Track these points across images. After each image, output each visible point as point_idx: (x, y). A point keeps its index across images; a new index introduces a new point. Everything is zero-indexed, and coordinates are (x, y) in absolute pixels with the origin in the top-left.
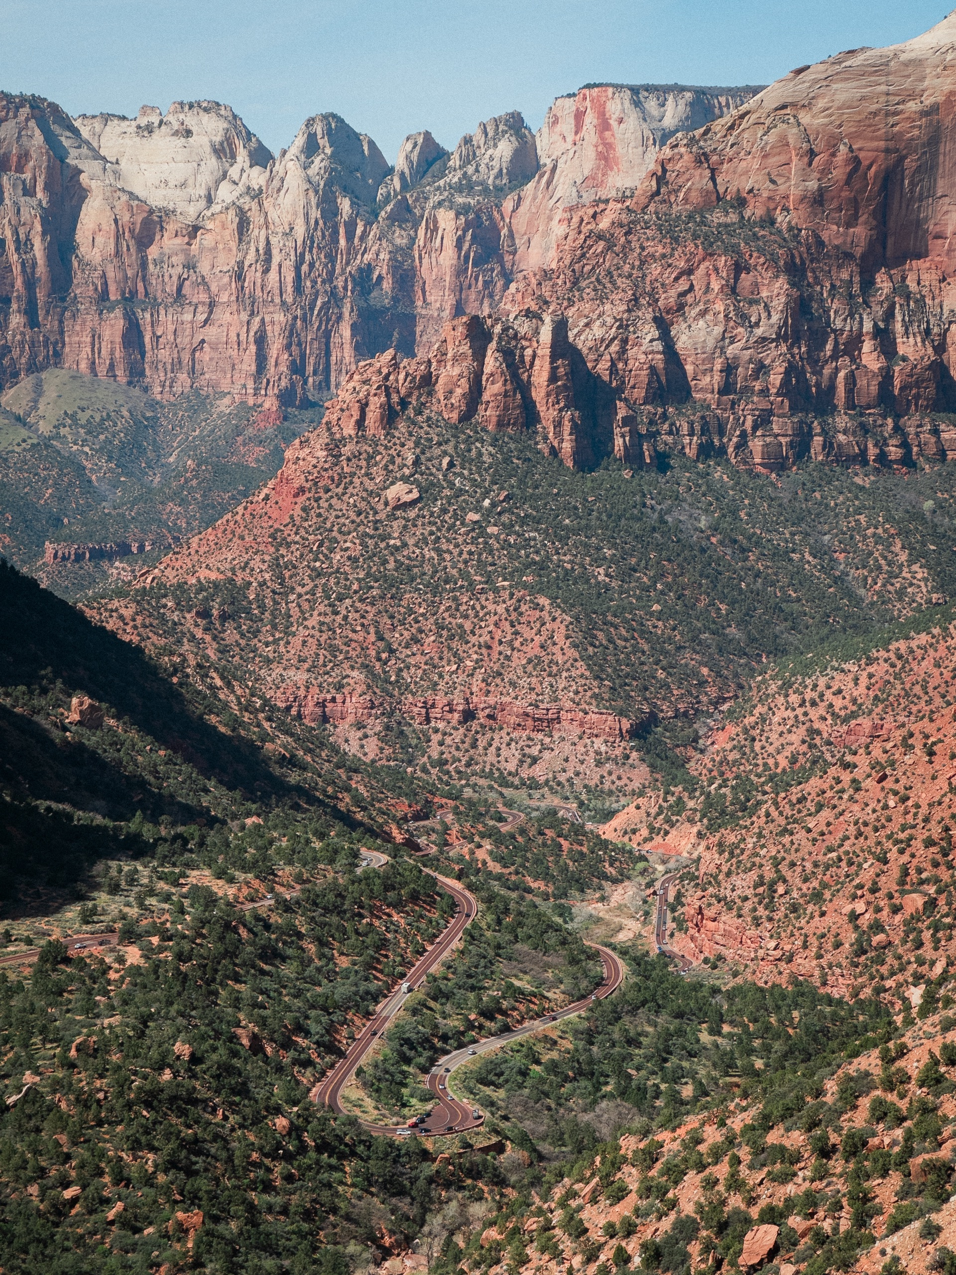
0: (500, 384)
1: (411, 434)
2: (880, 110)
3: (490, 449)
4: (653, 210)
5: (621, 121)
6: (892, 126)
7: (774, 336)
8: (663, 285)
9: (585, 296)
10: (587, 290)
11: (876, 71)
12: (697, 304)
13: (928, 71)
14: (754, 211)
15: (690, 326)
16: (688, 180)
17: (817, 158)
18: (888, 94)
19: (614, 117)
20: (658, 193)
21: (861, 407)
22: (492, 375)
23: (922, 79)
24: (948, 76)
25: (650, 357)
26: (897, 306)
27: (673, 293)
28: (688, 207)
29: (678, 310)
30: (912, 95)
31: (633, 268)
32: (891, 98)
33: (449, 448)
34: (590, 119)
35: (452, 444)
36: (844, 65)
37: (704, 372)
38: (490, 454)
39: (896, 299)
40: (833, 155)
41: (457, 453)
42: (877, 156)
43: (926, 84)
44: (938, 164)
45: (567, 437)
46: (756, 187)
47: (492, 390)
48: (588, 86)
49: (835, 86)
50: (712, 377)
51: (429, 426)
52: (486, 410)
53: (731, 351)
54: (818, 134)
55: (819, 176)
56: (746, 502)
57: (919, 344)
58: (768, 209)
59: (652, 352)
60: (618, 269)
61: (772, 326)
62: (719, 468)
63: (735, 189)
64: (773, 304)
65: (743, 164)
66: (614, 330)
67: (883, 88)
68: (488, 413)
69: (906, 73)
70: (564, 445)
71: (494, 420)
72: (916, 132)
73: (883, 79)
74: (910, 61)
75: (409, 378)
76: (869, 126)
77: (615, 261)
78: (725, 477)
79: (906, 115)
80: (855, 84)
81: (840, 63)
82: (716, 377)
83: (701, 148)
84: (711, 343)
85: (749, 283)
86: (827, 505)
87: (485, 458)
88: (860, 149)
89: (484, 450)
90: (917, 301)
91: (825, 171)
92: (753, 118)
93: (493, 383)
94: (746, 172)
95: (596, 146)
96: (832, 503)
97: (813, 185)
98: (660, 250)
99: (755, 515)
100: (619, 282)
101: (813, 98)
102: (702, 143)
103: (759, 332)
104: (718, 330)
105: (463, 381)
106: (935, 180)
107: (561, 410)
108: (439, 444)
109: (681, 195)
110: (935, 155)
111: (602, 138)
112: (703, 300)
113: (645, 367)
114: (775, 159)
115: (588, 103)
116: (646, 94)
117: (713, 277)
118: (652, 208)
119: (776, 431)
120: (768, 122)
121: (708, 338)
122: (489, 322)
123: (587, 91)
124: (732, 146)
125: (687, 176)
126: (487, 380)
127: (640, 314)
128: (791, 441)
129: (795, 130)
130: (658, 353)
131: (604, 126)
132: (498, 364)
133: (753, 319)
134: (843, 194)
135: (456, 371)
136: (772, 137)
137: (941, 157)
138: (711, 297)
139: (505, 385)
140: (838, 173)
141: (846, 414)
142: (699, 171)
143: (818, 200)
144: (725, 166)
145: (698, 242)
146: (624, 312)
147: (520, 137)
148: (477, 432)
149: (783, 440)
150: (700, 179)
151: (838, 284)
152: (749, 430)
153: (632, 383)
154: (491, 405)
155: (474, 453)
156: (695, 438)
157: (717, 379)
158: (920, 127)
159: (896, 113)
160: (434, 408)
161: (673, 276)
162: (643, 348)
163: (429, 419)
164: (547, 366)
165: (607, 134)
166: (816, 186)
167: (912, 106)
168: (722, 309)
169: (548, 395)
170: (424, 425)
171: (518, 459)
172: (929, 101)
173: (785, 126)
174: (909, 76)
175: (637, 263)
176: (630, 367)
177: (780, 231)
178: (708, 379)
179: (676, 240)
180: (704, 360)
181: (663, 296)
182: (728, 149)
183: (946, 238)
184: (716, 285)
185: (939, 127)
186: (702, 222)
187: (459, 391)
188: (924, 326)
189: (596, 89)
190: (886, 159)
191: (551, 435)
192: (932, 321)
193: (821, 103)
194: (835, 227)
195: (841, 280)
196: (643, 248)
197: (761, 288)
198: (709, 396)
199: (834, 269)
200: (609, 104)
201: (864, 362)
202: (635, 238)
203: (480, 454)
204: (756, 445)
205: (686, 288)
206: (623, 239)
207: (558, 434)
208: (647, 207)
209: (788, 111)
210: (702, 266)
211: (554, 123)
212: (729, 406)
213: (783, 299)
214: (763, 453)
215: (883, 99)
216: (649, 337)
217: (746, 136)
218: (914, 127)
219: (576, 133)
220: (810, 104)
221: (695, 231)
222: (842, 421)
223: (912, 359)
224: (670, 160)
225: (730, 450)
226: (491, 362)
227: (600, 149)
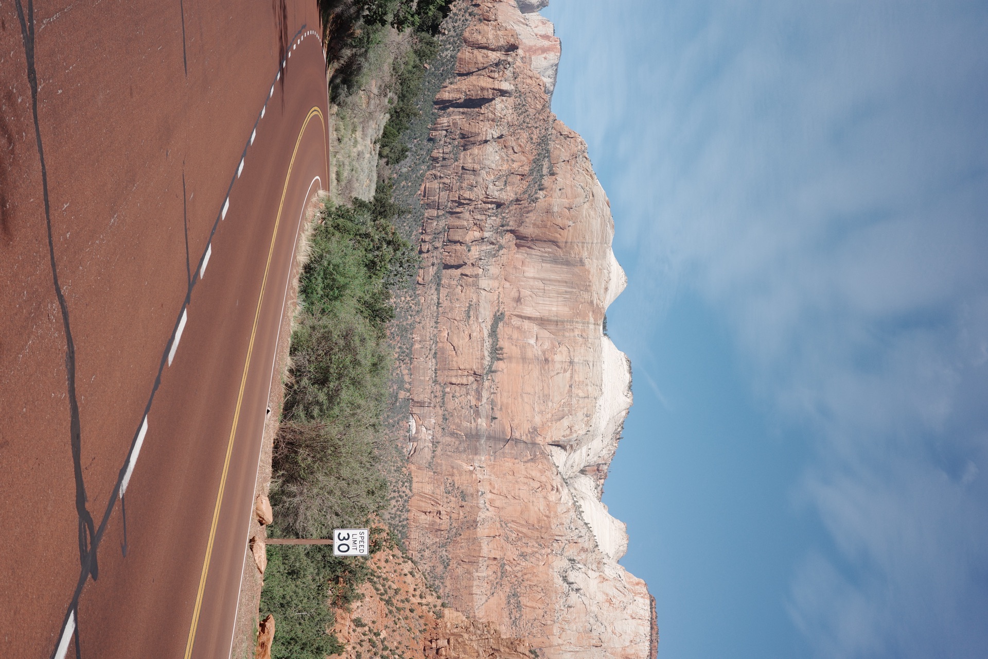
0: (482, 61)
1: (460, 10)
2: (586, 240)
3: (449, 55)
4: (553, 132)
5: (545, 58)
6: (577, 245)
7: (487, 193)
8: (518, 139)
9: (517, 99)
10: (519, 100)
11: (603, 238)
12: (507, 156)
13: (600, 261)
14: (547, 181)
15: (497, 152)
16: (565, 150)
17: (567, 211)
18: (592, 243)
19: (547, 55)
20: (561, 135)
21: (449, 232)
22: (487, 57)
23: (597, 259)
24: (597, 271)
25: (484, 133)
26: (494, 246)
27: (514, 144)
28: (553, 149)
29: (505, 146)
30: (590, 254)
31: (528, 123)
32: (590, 245)
33: (452, 33)
34: (546, 43)
35: (454, 34)
36: (608, 223)
37: (473, 159)
38: (447, 56)
39: (497, 246)
40: (568, 219)
41: (449, 37)
42: (564, 238)
43: (595, 260)
44: (557, 264)
45: (451, 95)
46: (557, 182)
47: (479, 55)
48: (561, 42)
49: (599, 220)
50: (471, 163)
51: (463, 21)
52: (469, 52)
53: (483, 172)
54: (578, 211)
55: (559, 211)
56: (410, 184)
57: (475, 257)
58: (547, 188)
59: (486, 134)
60: (528, 116)
61: (493, 192)
62: (426, 167)
63: (558, 172)
64: (503, 193)
65: (569, 176)
66: (499, 115)
67: (595, 241)
68: (467, 53)
69: (600, 252)
70: (447, 94)
71: (463, 57)
72: (573, 256)
73: (599, 241)
74: (606, 253)
75: (488, 9)
76: (579, 235)
77: (531, 114)
78: (422, 171)
79: (581, 251)
80: (599, 228)
81: (609, 222)
82: (470, 165)
83: (579, 156)
84: (487, 162)
85: (514, 181)
86: (404, 222)
87: (445, 53)
88: (569, 230)
89: (449, 51)
90: (495, 254)
91: (561, 215)
92: (590, 181)
93: (482, 57)
94: (565, 178)
95: (535, 46)
96: (405, 224)
97: (556, 209)
98: (535, 137)
99: (403, 189)
100: (522, 116)
101: (595, 209)
102: (581, 156)
103: (491, 186)
104: (493, 166)
105: (485, 40)
106: (550, 263)
107: (465, 92)
108: (454, 27)
109: (558, 146)
110: (562, 264)
111: (538, 49)
112: (509, 158)
113: (480, 131)
114: (569, 191)
115: (554, 43)
116: (554, 70)
117: (520, 164)
118: (554, 132)
119: (441, 194)
120: (587, 188)
121: (490, 161)
122: (514, 54)
123: (558, 43)
124: (578, 171)
125: (567, 149)
126: (484, 54)
127: (506, 128)
128: (436, 201)
129: (582, 201)
130: (486, 137)
131: (544, 50)
132: (493, 60)
133: (497, 183)
134: (549, 222)
135: (491, 36)
136: (580, 190)
137: (560, 266)
138: (510, 162)
139: (481, 63)
140: (559, 221)
141: (446, 225)
142: (569, 155)
143: (548, 211)
144: (569, 167)
145: (537, 156)
146: (507, 120)
147: (538, 7)
148: (458, 47)
149: (436, 198)
150: (565, 155)
151: (508, 220)
152: (442, 181)
153: (472, 123)
154: (471, 55)
155: (448, 46)
156: (442, 155)
157: (469, 166)
158: (575, 257)
159: (583, 247)
160: (471, 23)
161: (522, 144)
162: (489, 130)
163: (467, 20)
164: (489, 86)
165: (540, 52)
166: (555, 210)
167: (585, 254)
168: (504, 169)
169: (474, 86)
170: (464, 18)
171: (443, 70)
172: (586, 261)
173: (584, 196)
174: (599, 253)
175: (529, 125)
176: (480, 122)
177: (536, 193)
178: (470, 161)
179: (539, 144)
180: (480, 159)
181: (513, 139)
182: (576, 169)
183: (522, 266)
184: (515, 165)
185: (574, 266)
186: (545, 157)
187: (480, 37)
188: (483, 258)
189: (559, 47)
190: (562, 242)
191: (453, 86)
192: (485, 261)
193: (592, 213)
194: (534, 218)
195: (509, 222)
196: (536, 128)
197: (511, 187)
198: (461, 161)
199: (515, 219)
200: (553, 53)
201: (469, 232)
202: (541, 124)
203: (447, 50)
204: (435, 185)
205: (515, 151)
206: (541, 118)
207: (454, 90)
208: (555, 129)
209: (591, 197)
210: (525, 158)
211: (543, 22)
212: (456, 171)
213: (505, 197)
214: (432, 188)
215: (590, 241)
216: (494, 133)
217: (582, 177)
218: (575, 254)
219: (540, 36)
220: (593, 208)
221: (542, 154)
222: (442, 223)
223: (469, 254)
224: (576, 141)
225: (434, 172)
226: (494, 56)
227: (534, 48)
